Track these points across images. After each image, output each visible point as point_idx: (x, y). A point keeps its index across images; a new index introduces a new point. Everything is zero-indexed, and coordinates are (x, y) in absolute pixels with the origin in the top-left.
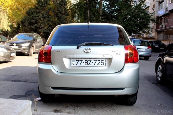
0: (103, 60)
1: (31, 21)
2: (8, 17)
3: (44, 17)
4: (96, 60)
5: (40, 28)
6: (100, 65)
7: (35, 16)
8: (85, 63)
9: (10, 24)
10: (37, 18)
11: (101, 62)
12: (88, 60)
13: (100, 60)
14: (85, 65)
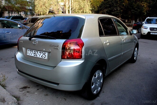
0: (46, 53)
1: (106, 6)
2: (90, 4)
3: (116, 2)
4: (41, 52)
5: (113, 12)
6: (43, 57)
7: (109, 2)
8: (34, 53)
9: (91, 9)
10: (110, 3)
11: (44, 55)
12: (36, 51)
13: (44, 52)
14: (34, 55)
